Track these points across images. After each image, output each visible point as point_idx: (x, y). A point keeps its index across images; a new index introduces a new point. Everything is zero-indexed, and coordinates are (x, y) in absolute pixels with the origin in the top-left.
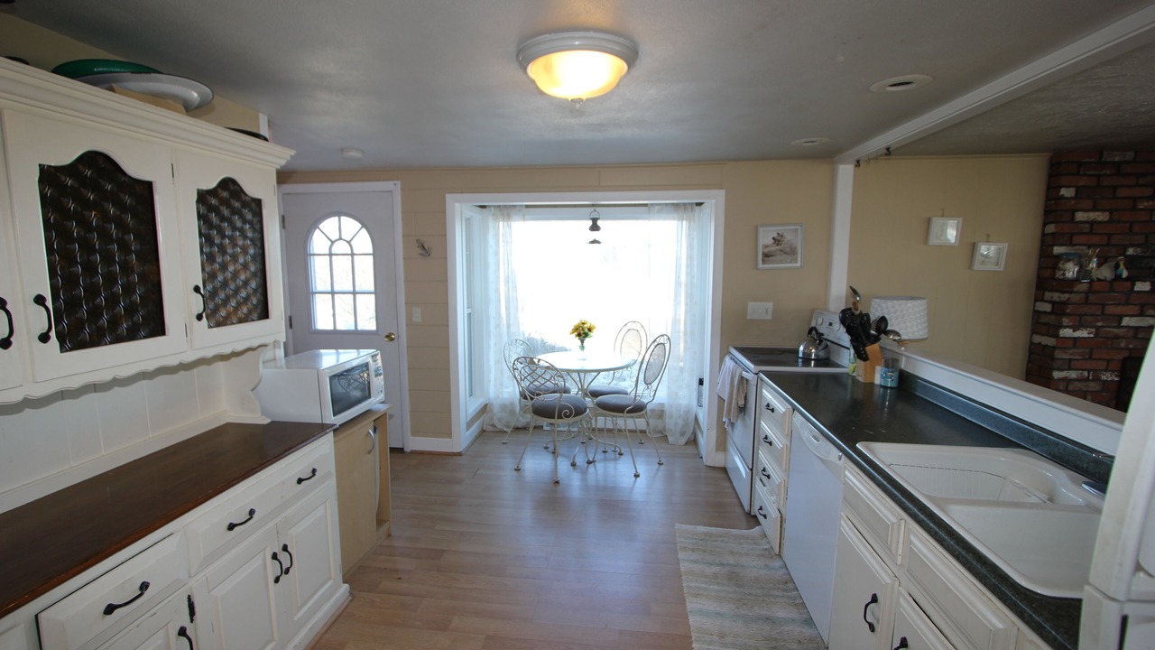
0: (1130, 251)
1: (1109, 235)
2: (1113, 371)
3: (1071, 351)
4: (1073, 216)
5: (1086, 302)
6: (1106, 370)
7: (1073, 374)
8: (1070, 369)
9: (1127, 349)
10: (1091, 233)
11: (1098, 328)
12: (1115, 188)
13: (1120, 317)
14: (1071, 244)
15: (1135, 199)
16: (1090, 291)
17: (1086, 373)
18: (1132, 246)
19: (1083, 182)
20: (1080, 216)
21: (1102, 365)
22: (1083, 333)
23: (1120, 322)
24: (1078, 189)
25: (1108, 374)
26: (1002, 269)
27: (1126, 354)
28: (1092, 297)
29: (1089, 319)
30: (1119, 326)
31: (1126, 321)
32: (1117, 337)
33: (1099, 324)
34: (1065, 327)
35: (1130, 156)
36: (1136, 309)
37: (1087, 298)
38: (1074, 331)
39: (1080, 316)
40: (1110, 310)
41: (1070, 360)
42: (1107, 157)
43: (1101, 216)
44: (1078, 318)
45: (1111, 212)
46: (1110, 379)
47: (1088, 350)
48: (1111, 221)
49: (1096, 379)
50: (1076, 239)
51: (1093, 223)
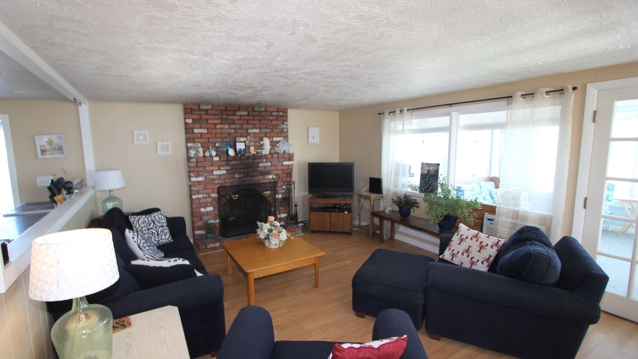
0: (217, 145)
1: (209, 139)
2: (215, 193)
3: (198, 186)
4: (193, 131)
5: (197, 166)
6: (213, 193)
7: (200, 196)
8: (199, 194)
9: (218, 183)
10: (201, 137)
11: (205, 176)
12: (207, 120)
13: (213, 171)
14: (194, 142)
15: (215, 124)
16: (197, 162)
17: (205, 195)
18: (217, 142)
19: (194, 117)
20: (196, 131)
21: (211, 191)
22: (200, 179)
23: (213, 173)
24: (193, 120)
25: (214, 194)
26: (170, 153)
27: (218, 186)
28: (199, 164)
29: (201, 173)
30: (213, 175)
31: (215, 173)
32: (213, 179)
33: (205, 174)
34: (193, 177)
35: (210, 107)
36: (216, 168)
37: (197, 164)
38: (197, 178)
39: (197, 172)
40: (207, 169)
41: (198, 190)
42: (202, 107)
43: (204, 131)
44: (196, 173)
45: (208, 129)
46: (214, 196)
47: (204, 186)
48: (208, 133)
49: (210, 197)
50: (196, 140)
51: (201, 134)
